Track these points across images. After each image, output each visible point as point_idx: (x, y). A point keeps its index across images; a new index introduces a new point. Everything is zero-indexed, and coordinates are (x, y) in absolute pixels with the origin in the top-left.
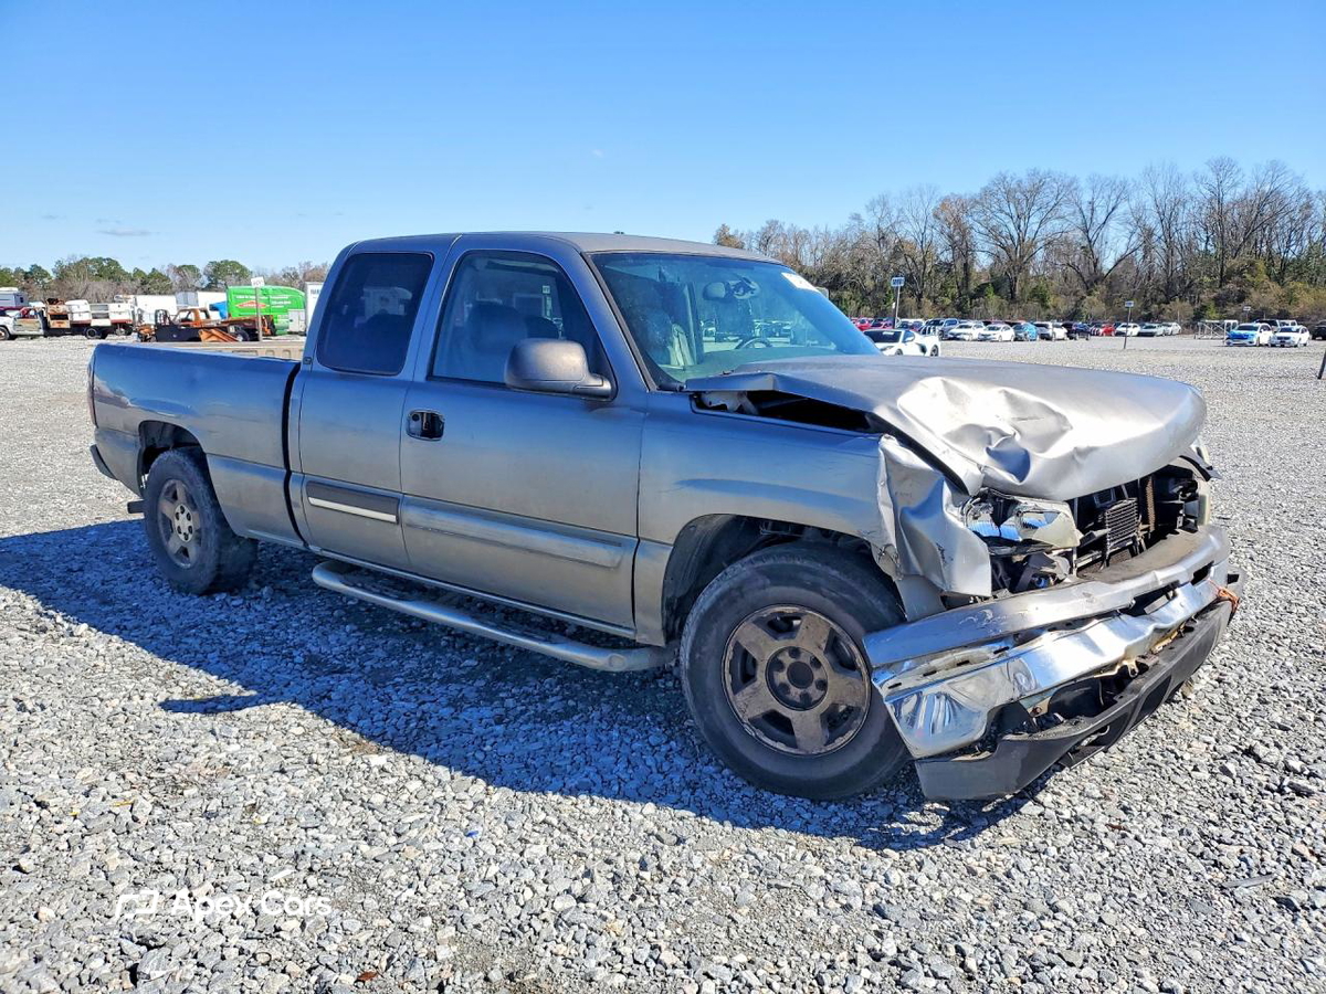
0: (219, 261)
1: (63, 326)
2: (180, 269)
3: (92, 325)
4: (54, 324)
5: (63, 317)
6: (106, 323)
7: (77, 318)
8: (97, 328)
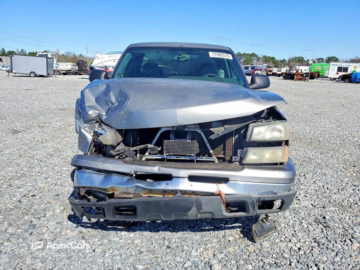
0: (330, 57)
1: (270, 73)
2: (319, 59)
3: (277, 73)
4: (269, 73)
5: (271, 71)
6: (280, 73)
7: (274, 72)
8: (278, 74)
